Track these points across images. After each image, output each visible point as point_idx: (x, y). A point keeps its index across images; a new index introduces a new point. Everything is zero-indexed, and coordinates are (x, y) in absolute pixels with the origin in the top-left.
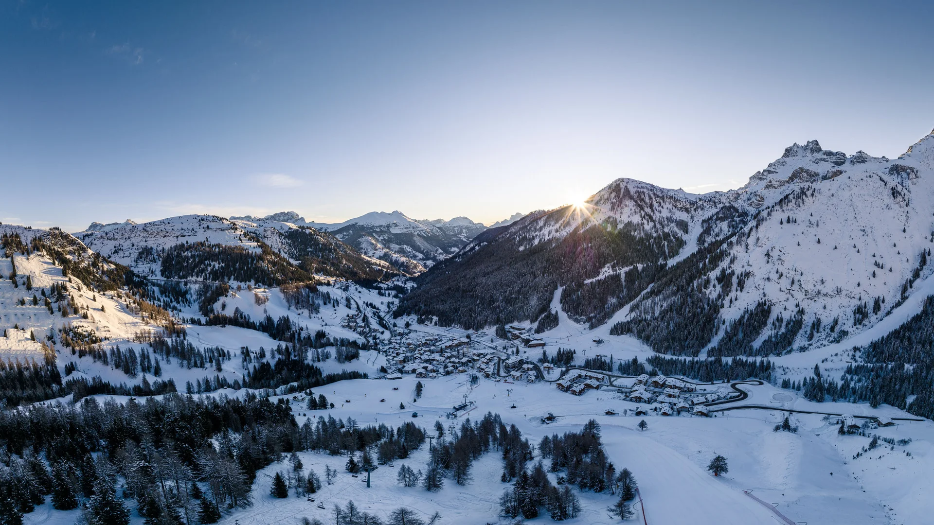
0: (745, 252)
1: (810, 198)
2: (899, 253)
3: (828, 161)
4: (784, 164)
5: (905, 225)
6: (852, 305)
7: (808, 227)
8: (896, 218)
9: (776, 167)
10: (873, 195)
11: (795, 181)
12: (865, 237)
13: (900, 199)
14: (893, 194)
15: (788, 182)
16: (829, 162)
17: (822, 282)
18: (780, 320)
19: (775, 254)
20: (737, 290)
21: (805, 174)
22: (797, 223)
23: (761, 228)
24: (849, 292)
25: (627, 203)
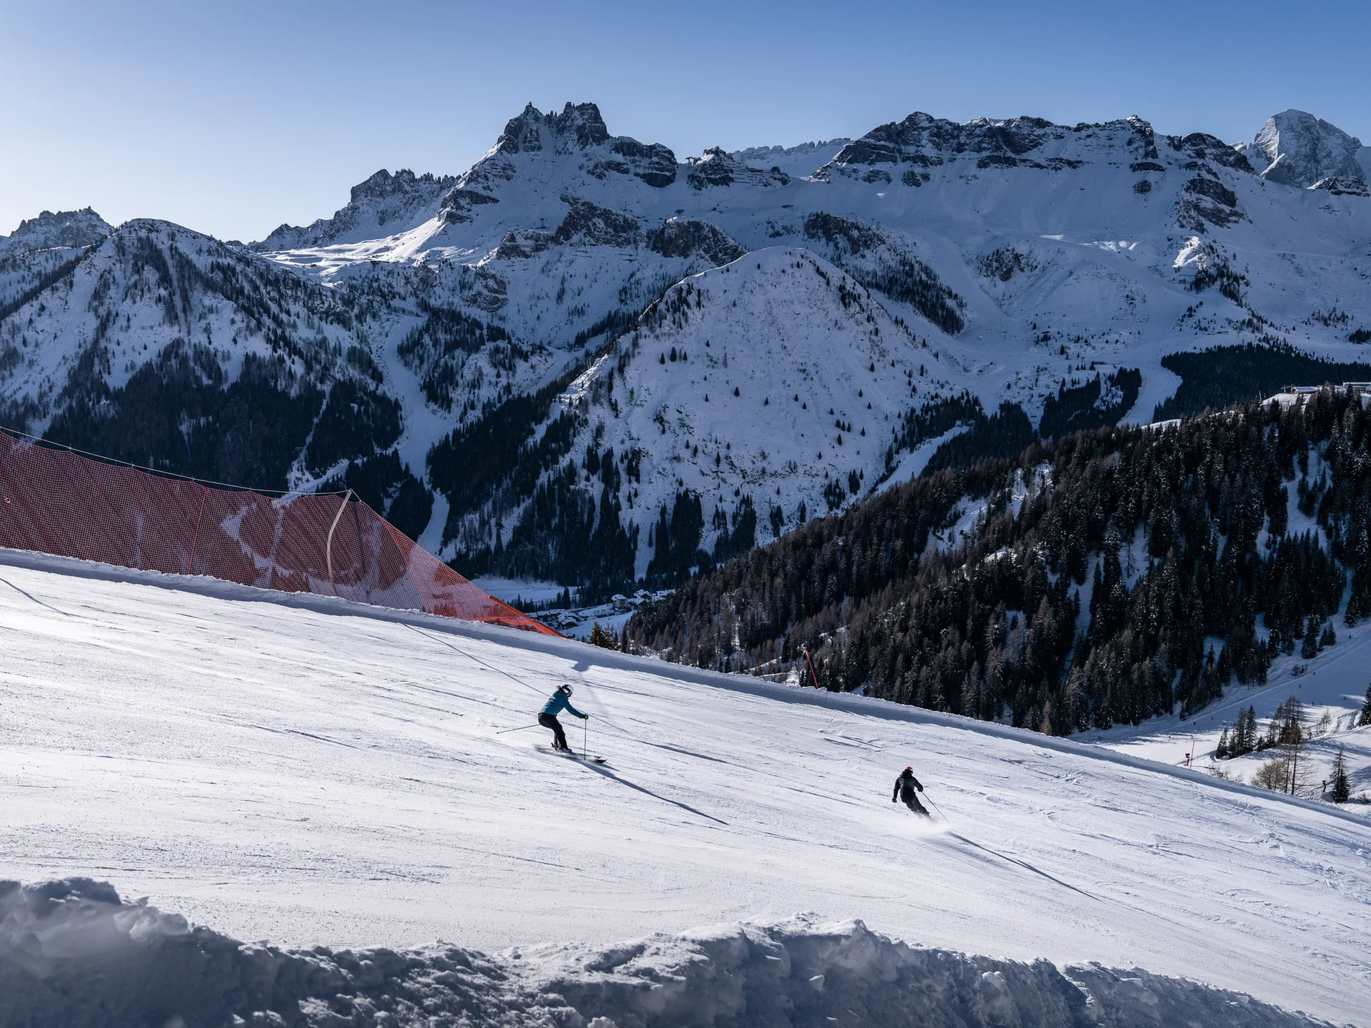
0: (613, 417)
1: (695, 310)
2: (869, 407)
3: (626, 171)
4: (510, 173)
5: (871, 358)
6: (818, 486)
7: (710, 368)
8: (854, 346)
9: (490, 183)
10: (807, 302)
11: (575, 238)
12: (808, 381)
13: (854, 308)
14: (843, 299)
15: (554, 240)
16: (631, 176)
17: (764, 456)
18: (719, 516)
19: (671, 416)
20: (630, 482)
21: (600, 223)
22: (689, 362)
24: (808, 467)
25: (207, 302)
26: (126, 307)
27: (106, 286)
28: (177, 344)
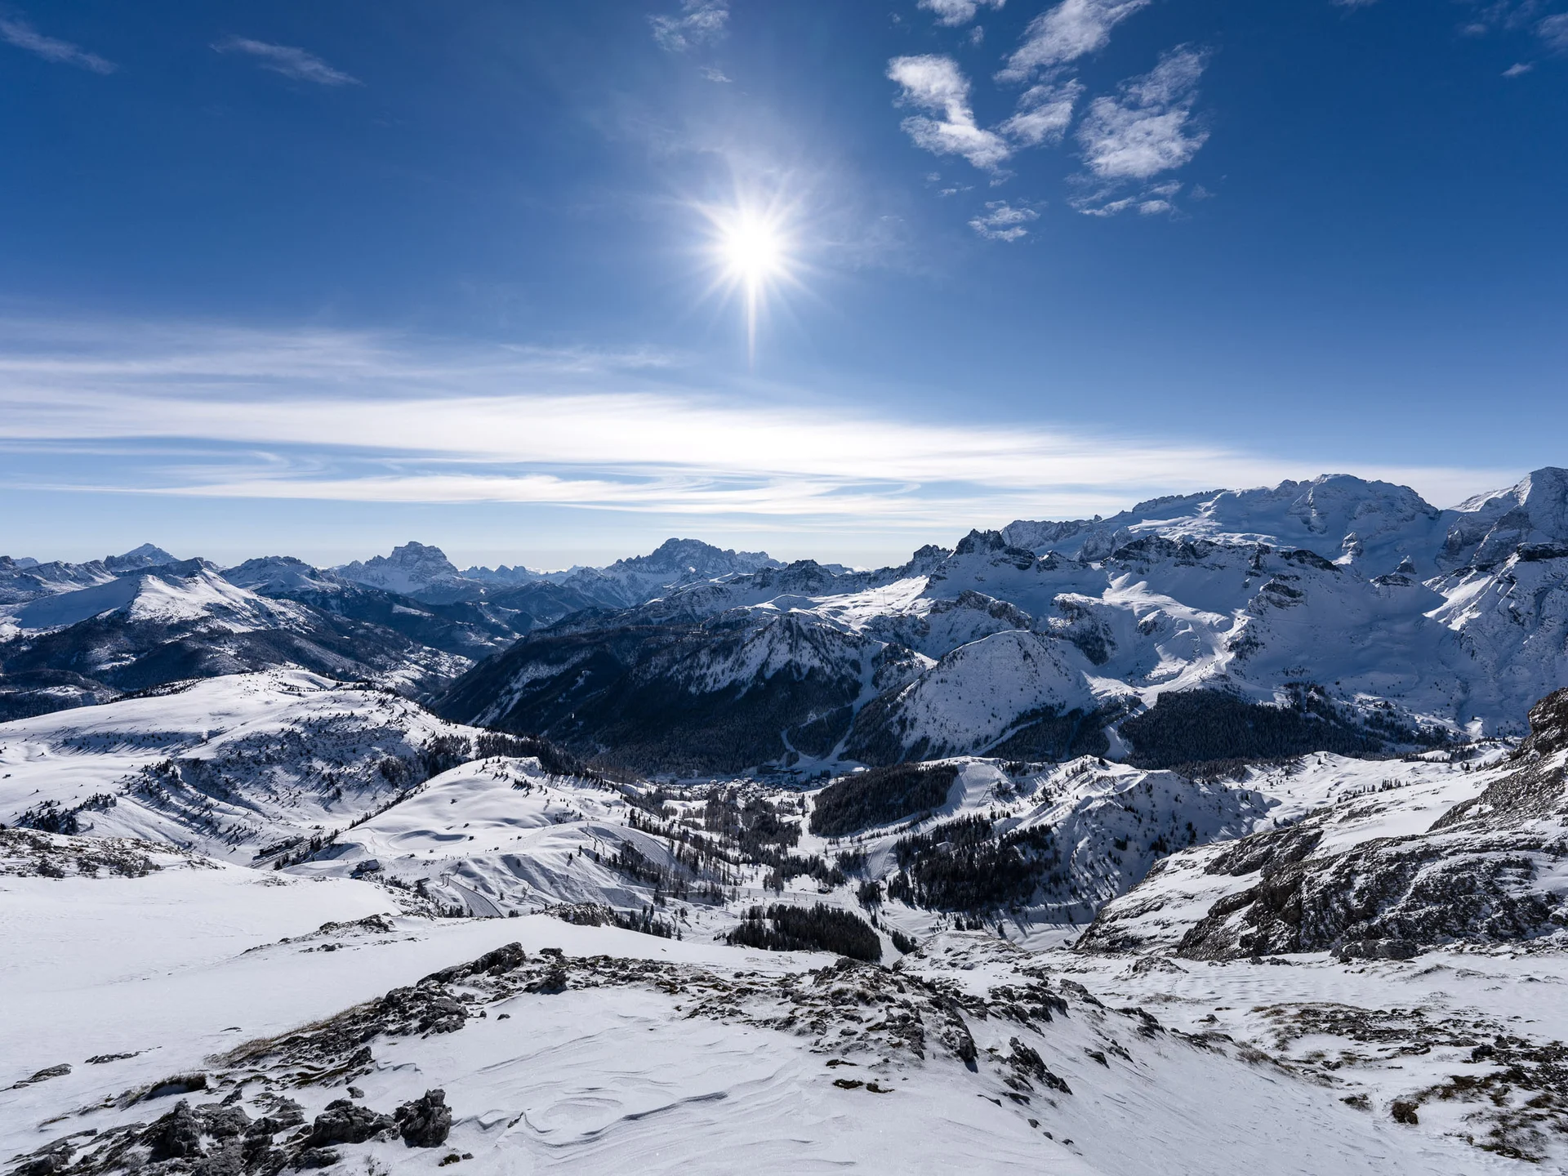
0: (912, 704)
1: (960, 661)
2: (1009, 708)
3: (1009, 563)
4: (956, 565)
5: (1025, 684)
7: (955, 687)
9: (946, 570)
10: (1008, 658)
11: (963, 605)
12: (992, 694)
13: (1029, 660)
14: (1023, 657)
15: (955, 605)
17: (959, 725)
18: (934, 746)
19: (932, 706)
20: (909, 730)
21: (973, 599)
22: (947, 684)
23: (924, 687)
25: (804, 645)
26: (778, 646)
27: (773, 638)
28: (791, 661)
